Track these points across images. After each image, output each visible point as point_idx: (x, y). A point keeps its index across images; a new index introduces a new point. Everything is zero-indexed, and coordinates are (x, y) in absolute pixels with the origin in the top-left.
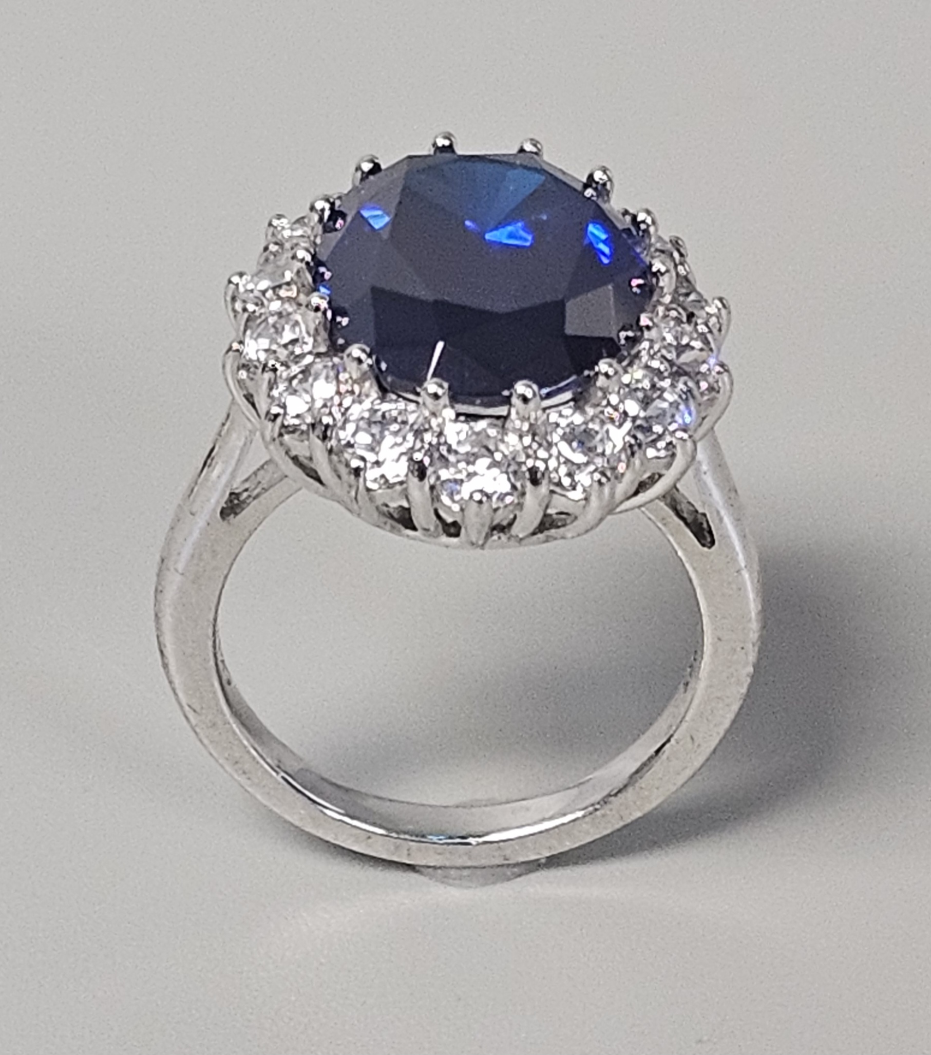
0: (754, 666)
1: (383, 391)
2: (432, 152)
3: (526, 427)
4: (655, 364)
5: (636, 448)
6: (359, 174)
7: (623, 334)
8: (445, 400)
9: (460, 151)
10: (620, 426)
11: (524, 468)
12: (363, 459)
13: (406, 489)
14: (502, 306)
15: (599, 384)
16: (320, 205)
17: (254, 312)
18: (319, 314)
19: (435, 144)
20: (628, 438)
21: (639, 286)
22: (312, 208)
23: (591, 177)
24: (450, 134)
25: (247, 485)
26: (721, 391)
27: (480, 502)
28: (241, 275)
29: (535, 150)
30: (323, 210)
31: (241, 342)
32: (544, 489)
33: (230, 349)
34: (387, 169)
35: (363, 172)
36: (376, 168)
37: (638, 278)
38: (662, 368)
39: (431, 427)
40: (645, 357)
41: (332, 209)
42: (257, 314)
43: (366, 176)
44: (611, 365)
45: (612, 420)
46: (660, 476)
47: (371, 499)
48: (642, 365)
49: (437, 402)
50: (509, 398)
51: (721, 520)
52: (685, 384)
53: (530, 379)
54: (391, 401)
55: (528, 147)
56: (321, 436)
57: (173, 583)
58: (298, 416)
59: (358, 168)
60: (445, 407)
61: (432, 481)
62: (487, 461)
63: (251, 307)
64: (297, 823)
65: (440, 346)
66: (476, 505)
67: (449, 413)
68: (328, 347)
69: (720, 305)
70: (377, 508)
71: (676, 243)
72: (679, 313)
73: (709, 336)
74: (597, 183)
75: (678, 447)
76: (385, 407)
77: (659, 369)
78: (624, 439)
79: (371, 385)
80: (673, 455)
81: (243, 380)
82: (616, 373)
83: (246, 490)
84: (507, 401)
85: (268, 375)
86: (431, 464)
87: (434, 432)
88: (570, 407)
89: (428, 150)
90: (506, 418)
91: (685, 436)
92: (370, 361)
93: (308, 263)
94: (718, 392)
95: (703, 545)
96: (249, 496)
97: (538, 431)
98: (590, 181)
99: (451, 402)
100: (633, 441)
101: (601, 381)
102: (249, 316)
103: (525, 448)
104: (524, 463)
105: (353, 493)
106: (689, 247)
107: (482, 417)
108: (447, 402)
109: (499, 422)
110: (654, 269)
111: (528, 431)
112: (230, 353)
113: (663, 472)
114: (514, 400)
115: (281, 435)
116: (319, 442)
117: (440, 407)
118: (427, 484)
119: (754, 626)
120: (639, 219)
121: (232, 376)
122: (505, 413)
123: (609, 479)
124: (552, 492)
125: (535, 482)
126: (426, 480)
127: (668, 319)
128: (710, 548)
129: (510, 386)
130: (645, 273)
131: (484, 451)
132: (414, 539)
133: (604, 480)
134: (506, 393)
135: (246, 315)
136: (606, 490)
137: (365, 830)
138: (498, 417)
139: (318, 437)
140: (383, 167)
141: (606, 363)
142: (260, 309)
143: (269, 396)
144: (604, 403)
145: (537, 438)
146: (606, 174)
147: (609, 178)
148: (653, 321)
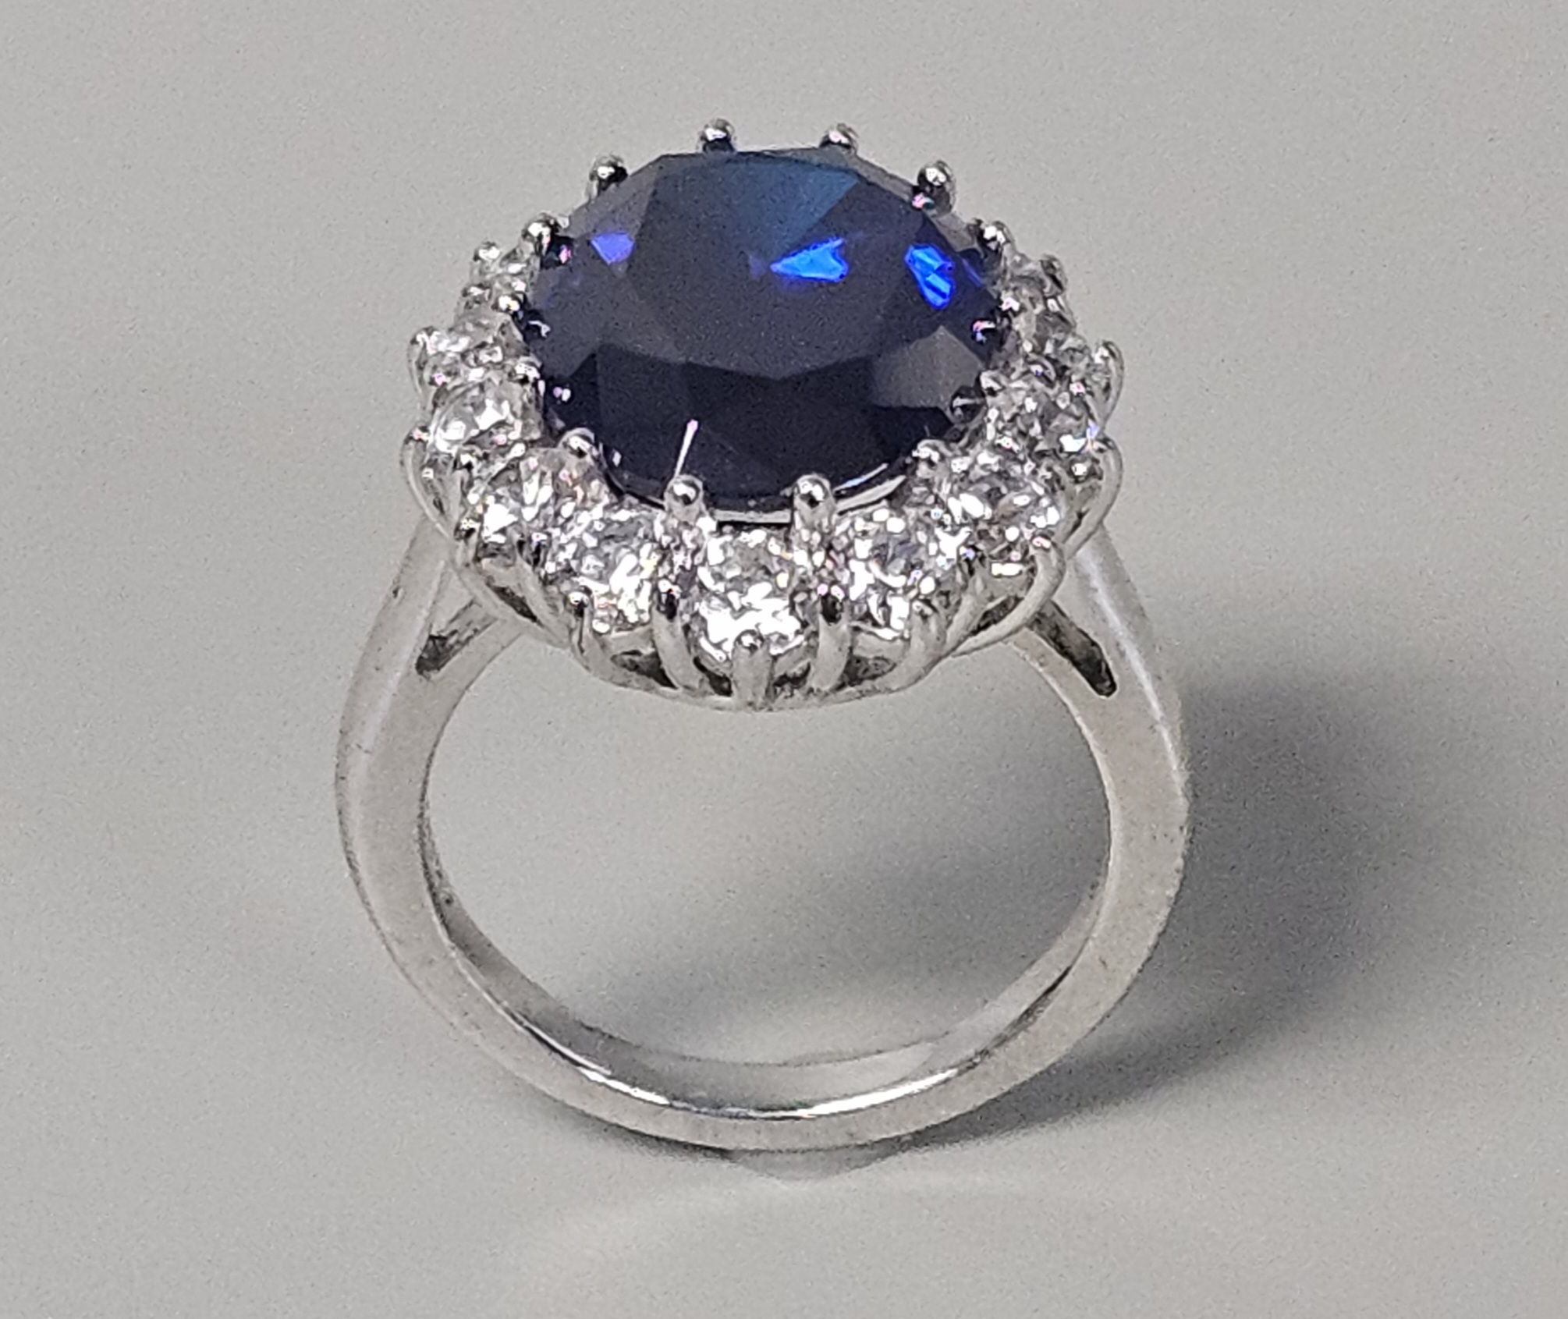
0: (1184, 857)
1: (617, 492)
2: (700, 150)
3: (817, 537)
4: (1007, 442)
5: (976, 563)
6: (595, 183)
7: (959, 402)
8: (699, 505)
9: (740, 146)
10: (954, 533)
11: (814, 597)
12: (587, 591)
13: (651, 631)
14: (778, 369)
15: (919, 474)
16: (536, 229)
17: (444, 384)
18: (528, 387)
19: (704, 138)
20: (963, 550)
21: (984, 332)
22: (526, 234)
23: (922, 176)
24: (727, 124)
25: (455, 626)
26: (1105, 477)
27: (752, 648)
28: (429, 331)
29: (845, 140)
30: (540, 237)
31: (424, 429)
32: (844, 626)
33: (410, 438)
34: (634, 174)
35: (601, 180)
36: (619, 174)
37: (982, 320)
38: (1016, 448)
39: (682, 543)
40: (990, 433)
41: (553, 235)
42: (449, 387)
43: (603, 185)
44: (935, 448)
45: (941, 524)
46: (1018, 600)
47: (603, 646)
48: (986, 444)
49: (688, 507)
50: (791, 498)
51: (1122, 654)
52: (1049, 469)
53: (819, 471)
54: (631, 507)
55: (836, 137)
56: (531, 559)
57: (360, 765)
58: (503, 531)
59: (593, 176)
60: (701, 514)
61: (686, 618)
62: (766, 587)
63: (441, 378)
64: (558, 1096)
65: (692, 427)
66: (747, 652)
67: (707, 524)
68: (543, 433)
69: (1106, 353)
70: (613, 658)
71: (1049, 266)
72: (1045, 368)
73: (1088, 398)
74: (931, 185)
75: (1038, 559)
76: (623, 515)
77: (1011, 450)
78: (958, 551)
79: (600, 487)
80: (1033, 571)
81: (430, 481)
82: (943, 457)
83: (454, 633)
84: (788, 503)
85: (461, 474)
86: (684, 596)
87: (687, 550)
88: (884, 507)
89: (693, 147)
90: (789, 525)
91: (1047, 544)
92: (595, 453)
93: (515, 315)
94: (1100, 478)
95: (1100, 692)
96: (458, 642)
97: (834, 543)
98: (923, 184)
99: (708, 507)
100: (971, 554)
101: (923, 470)
102: (438, 390)
103: (816, 570)
104: (815, 590)
105: (575, 638)
106: (1068, 271)
107: (758, 526)
108: (703, 507)
109: (781, 532)
110: (1004, 307)
111: (821, 544)
112: (412, 444)
113: (1021, 594)
114: (797, 502)
115: (477, 559)
116: (528, 567)
117: (694, 515)
118: (678, 624)
119: (1181, 804)
120: (988, 235)
121: (415, 474)
122: (787, 520)
123: (934, 609)
124: (857, 629)
125: (831, 616)
126: (677, 618)
127: (1029, 375)
128: (1108, 695)
129: (791, 482)
130: (992, 312)
131: (761, 573)
132: (674, 698)
133: (928, 611)
134: (787, 492)
135: (434, 389)
136: (933, 626)
137: (651, 1103)
138: (779, 526)
139: (528, 562)
140: (629, 172)
141: (928, 445)
142: (453, 380)
143: (462, 503)
144: (931, 500)
145: (832, 553)
146: (943, 171)
147: (948, 178)
148: (999, 383)
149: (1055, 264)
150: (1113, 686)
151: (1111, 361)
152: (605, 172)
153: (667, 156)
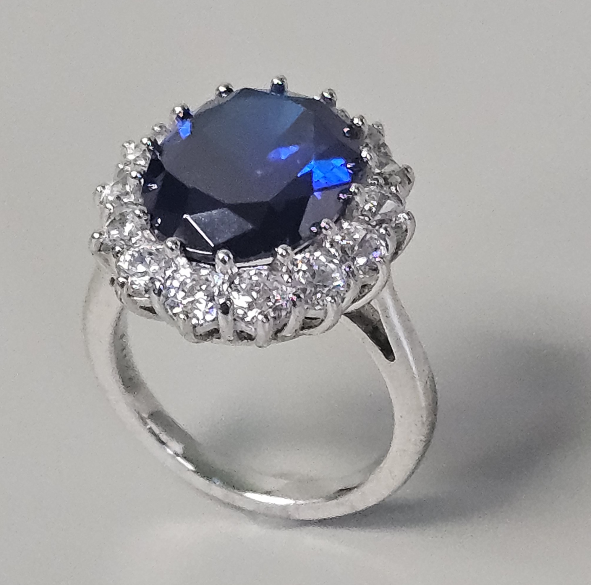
6: (217, 93)
16: (178, 110)
19: (272, 82)
22: (173, 111)
24: (285, 78)
29: (330, 97)
30: (179, 113)
35: (219, 92)
36: (228, 91)
41: (185, 113)
43: (220, 95)
44: (285, 250)
51: (401, 345)
55: (326, 94)
59: (218, 89)
93: (149, 147)
95: (388, 359)
125: (224, 312)
128: (391, 361)
140: (234, 91)
141: (282, 248)
145: (232, 286)
146: (362, 121)
147: (363, 123)
148: (329, 225)
149: (409, 170)
150: (394, 359)
151: (409, 222)
152: (223, 89)
153: (246, 89)
